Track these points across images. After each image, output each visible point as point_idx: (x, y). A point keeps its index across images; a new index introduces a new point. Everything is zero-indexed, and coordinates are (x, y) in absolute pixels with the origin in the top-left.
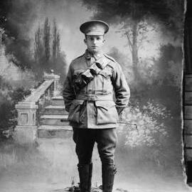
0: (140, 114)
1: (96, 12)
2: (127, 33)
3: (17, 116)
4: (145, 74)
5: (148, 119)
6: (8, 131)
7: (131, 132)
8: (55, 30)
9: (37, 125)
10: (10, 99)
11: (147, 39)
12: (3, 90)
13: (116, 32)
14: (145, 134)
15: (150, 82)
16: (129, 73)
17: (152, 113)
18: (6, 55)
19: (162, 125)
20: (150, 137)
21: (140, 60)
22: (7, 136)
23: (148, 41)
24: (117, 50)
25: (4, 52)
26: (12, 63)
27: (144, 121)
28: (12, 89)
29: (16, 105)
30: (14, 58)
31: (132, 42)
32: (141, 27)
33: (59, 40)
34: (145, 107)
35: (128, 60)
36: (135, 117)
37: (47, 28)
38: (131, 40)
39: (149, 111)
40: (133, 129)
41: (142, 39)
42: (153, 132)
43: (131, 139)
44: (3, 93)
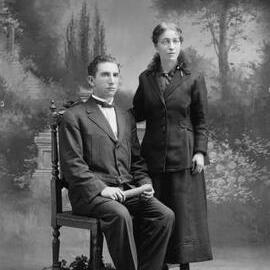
0: (231, 152)
2: (210, 26)
3: (36, 154)
4: (240, 89)
5: (243, 161)
6: (22, 178)
7: (214, 180)
8: (98, 21)
10: (26, 128)
11: (244, 34)
12: (16, 114)
13: (193, 24)
14: (237, 183)
15: (247, 102)
16: (213, 88)
17: (249, 150)
18: (20, 59)
19: (264, 170)
20: (244, 189)
21: (231, 67)
22: (22, 186)
23: (245, 38)
24: (195, 52)
25: (17, 55)
26: (29, 73)
27: (236, 162)
28: (29, 113)
29: (36, 138)
30: (33, 65)
31: (219, 40)
32: (233, 15)
33: (103, 37)
34: (238, 142)
35: (212, 68)
36: (222, 156)
37: (84, 18)
38: (217, 35)
39: (244, 147)
40: (218, 176)
41: (236, 34)
42: (250, 180)
43: (215, 192)
44: (15, 118)
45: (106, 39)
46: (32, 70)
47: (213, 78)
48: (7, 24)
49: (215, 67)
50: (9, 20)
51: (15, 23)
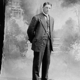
1: (63, 2)
2: (76, 11)
3: (28, 47)
6: (24, 53)
7: (77, 54)
12: (22, 35)
13: (71, 11)
16: (76, 28)
18: (23, 20)
22: (23, 55)
28: (26, 35)
29: (27, 42)
30: (27, 22)
37: (41, 9)
38: (78, 14)
44: (22, 37)
46: (26, 23)
48: (20, 10)
50: (20, 9)
51: (22, 10)
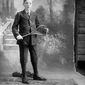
0: (54, 38)
4: (56, 18)
5: (58, 41)
9: (3, 43)
11: (57, 1)
14: (56, 48)
15: (58, 22)
17: (59, 38)
19: (64, 43)
20: (58, 49)
21: (53, 11)
23: (58, 2)
24: (42, 7)
27: (56, 41)
31: (50, 3)
33: (13, 2)
34: (56, 35)
36: (51, 39)
39: (58, 36)
41: (55, 1)
42: (60, 47)
43: (49, 51)
45: (14, 3)
47: (48, 15)
49: (48, 11)
